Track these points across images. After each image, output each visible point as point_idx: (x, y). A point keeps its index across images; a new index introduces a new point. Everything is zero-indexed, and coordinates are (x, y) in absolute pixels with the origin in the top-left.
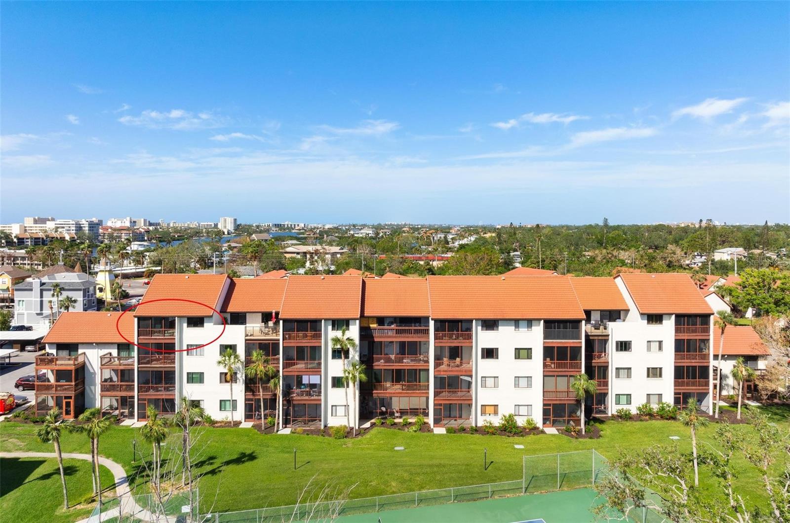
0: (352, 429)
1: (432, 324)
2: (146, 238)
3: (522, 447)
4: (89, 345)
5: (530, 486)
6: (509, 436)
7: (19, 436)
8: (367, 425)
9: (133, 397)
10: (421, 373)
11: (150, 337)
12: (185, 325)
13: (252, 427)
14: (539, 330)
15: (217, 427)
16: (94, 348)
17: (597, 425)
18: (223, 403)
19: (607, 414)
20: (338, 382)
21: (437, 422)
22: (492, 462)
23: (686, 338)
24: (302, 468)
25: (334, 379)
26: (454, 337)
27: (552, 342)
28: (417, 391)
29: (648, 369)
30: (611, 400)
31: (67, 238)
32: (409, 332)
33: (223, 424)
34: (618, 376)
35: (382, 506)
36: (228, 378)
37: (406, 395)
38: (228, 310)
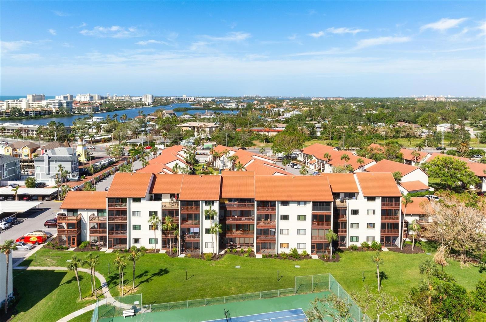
0: (215, 254)
1: (256, 203)
2: (100, 109)
3: (298, 267)
4: (83, 210)
5: (299, 290)
6: (293, 260)
7: (52, 257)
8: (223, 252)
9: (106, 237)
10: (251, 226)
11: (114, 207)
12: (132, 201)
13: (166, 253)
14: (310, 206)
15: (148, 253)
16: (86, 211)
17: (339, 253)
18: (151, 240)
19: (346, 246)
20: (208, 231)
21: (258, 251)
22: (282, 276)
23: (387, 209)
24: (190, 279)
25: (206, 229)
26: (267, 209)
27: (317, 213)
28: (248, 235)
29: (368, 224)
30: (348, 239)
31: (54, 110)
32: (245, 205)
33: (151, 251)
34: (352, 227)
35: (227, 300)
36: (153, 227)
37: (243, 237)
38: (153, 193)
